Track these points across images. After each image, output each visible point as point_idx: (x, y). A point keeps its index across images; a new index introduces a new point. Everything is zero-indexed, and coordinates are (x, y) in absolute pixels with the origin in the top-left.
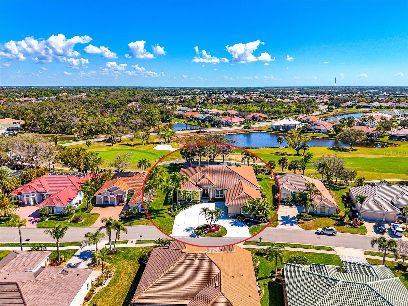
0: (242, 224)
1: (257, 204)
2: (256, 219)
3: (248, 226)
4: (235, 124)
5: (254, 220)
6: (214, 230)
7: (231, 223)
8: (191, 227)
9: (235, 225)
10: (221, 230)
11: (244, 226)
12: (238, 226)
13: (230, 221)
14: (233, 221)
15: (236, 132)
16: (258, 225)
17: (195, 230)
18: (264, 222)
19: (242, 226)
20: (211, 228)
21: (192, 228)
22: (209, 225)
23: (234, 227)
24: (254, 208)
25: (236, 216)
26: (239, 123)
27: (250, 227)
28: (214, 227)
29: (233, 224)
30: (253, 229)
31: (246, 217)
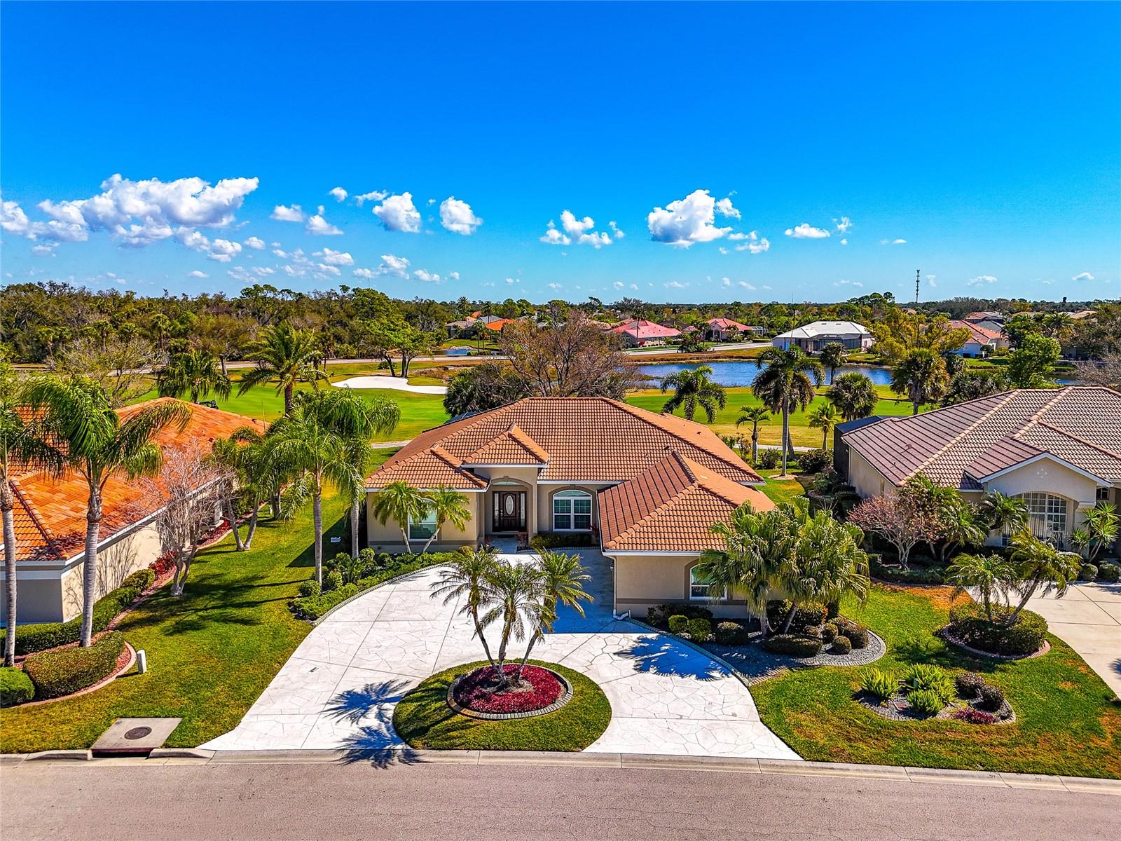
0: (701, 657)
1: (793, 532)
2: (781, 631)
3: (744, 673)
4: (650, 343)
5: (769, 635)
6: (525, 704)
7: (634, 652)
8: (378, 679)
9: (663, 669)
10: (569, 697)
11: (715, 674)
12: (683, 673)
13: (629, 640)
14: (644, 640)
15: (654, 360)
16: (804, 667)
17: (402, 700)
18: (829, 646)
19: (703, 676)
20: (504, 687)
21: (385, 688)
22: (493, 671)
23: (651, 676)
24: (772, 561)
25: (658, 612)
26: (661, 342)
27: (759, 680)
28: (525, 678)
29: (645, 659)
30: (780, 691)
31: (722, 620)
